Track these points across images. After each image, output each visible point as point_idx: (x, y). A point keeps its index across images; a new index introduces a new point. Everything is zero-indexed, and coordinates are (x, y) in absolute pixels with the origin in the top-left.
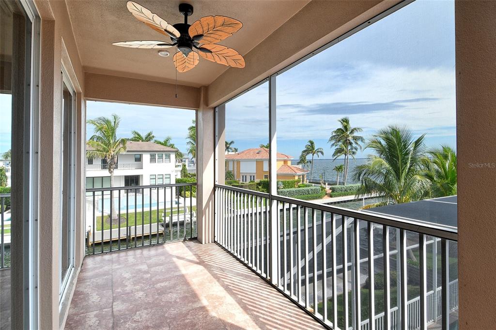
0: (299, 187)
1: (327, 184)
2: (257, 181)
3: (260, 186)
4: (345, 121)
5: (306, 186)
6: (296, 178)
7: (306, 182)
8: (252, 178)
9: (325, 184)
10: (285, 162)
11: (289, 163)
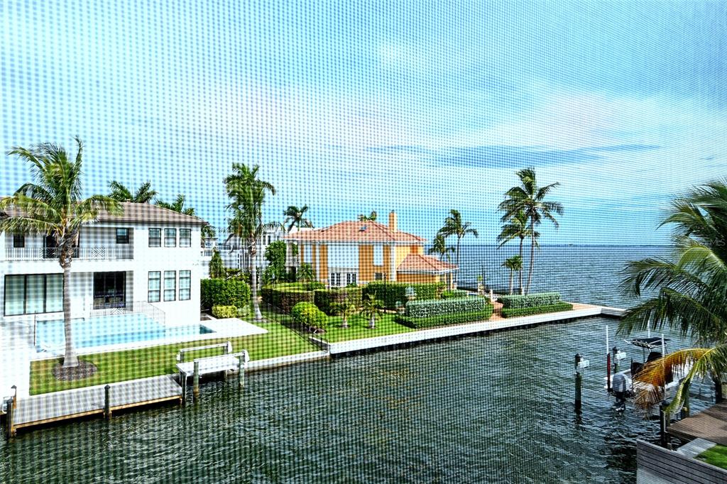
0: (444, 297)
1: (491, 292)
2: (362, 283)
3: (371, 294)
4: (528, 175)
5: (455, 295)
6: (437, 280)
7: (454, 289)
8: (351, 278)
9: (488, 292)
10: (414, 248)
11: (421, 251)
